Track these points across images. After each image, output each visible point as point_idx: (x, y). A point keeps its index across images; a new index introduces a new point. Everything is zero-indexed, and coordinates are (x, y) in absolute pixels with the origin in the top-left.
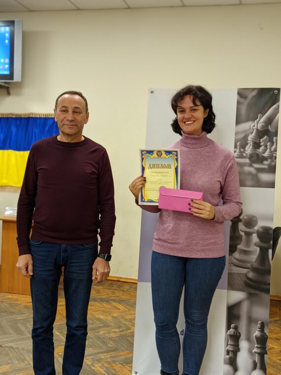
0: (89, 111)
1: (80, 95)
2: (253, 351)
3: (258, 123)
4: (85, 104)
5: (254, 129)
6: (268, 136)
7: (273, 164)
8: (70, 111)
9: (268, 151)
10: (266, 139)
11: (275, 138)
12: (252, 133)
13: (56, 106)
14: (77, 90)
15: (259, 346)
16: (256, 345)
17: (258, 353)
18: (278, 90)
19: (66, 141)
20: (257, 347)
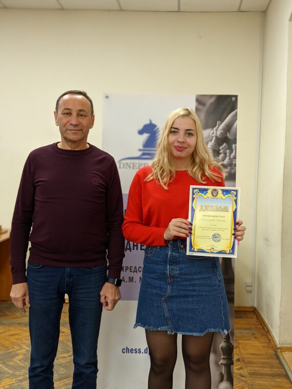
0: (94, 114)
1: (84, 94)
2: (220, 363)
3: (217, 130)
4: (90, 105)
5: (213, 137)
6: (227, 143)
7: (233, 171)
8: (74, 114)
9: (227, 158)
10: (225, 146)
11: (234, 146)
12: (211, 141)
13: (57, 108)
14: (82, 90)
15: (225, 357)
16: (222, 357)
17: (224, 365)
18: (236, 97)
19: (70, 149)
20: (223, 359)
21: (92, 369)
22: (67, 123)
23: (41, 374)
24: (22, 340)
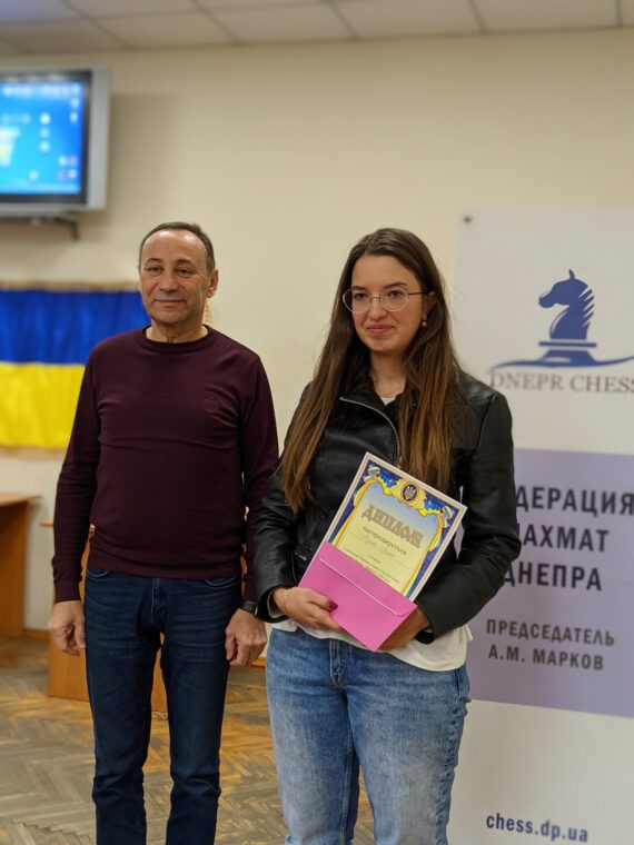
21: (204, 789)
22: (153, 288)
23: (111, 789)
24: (236, 752)
